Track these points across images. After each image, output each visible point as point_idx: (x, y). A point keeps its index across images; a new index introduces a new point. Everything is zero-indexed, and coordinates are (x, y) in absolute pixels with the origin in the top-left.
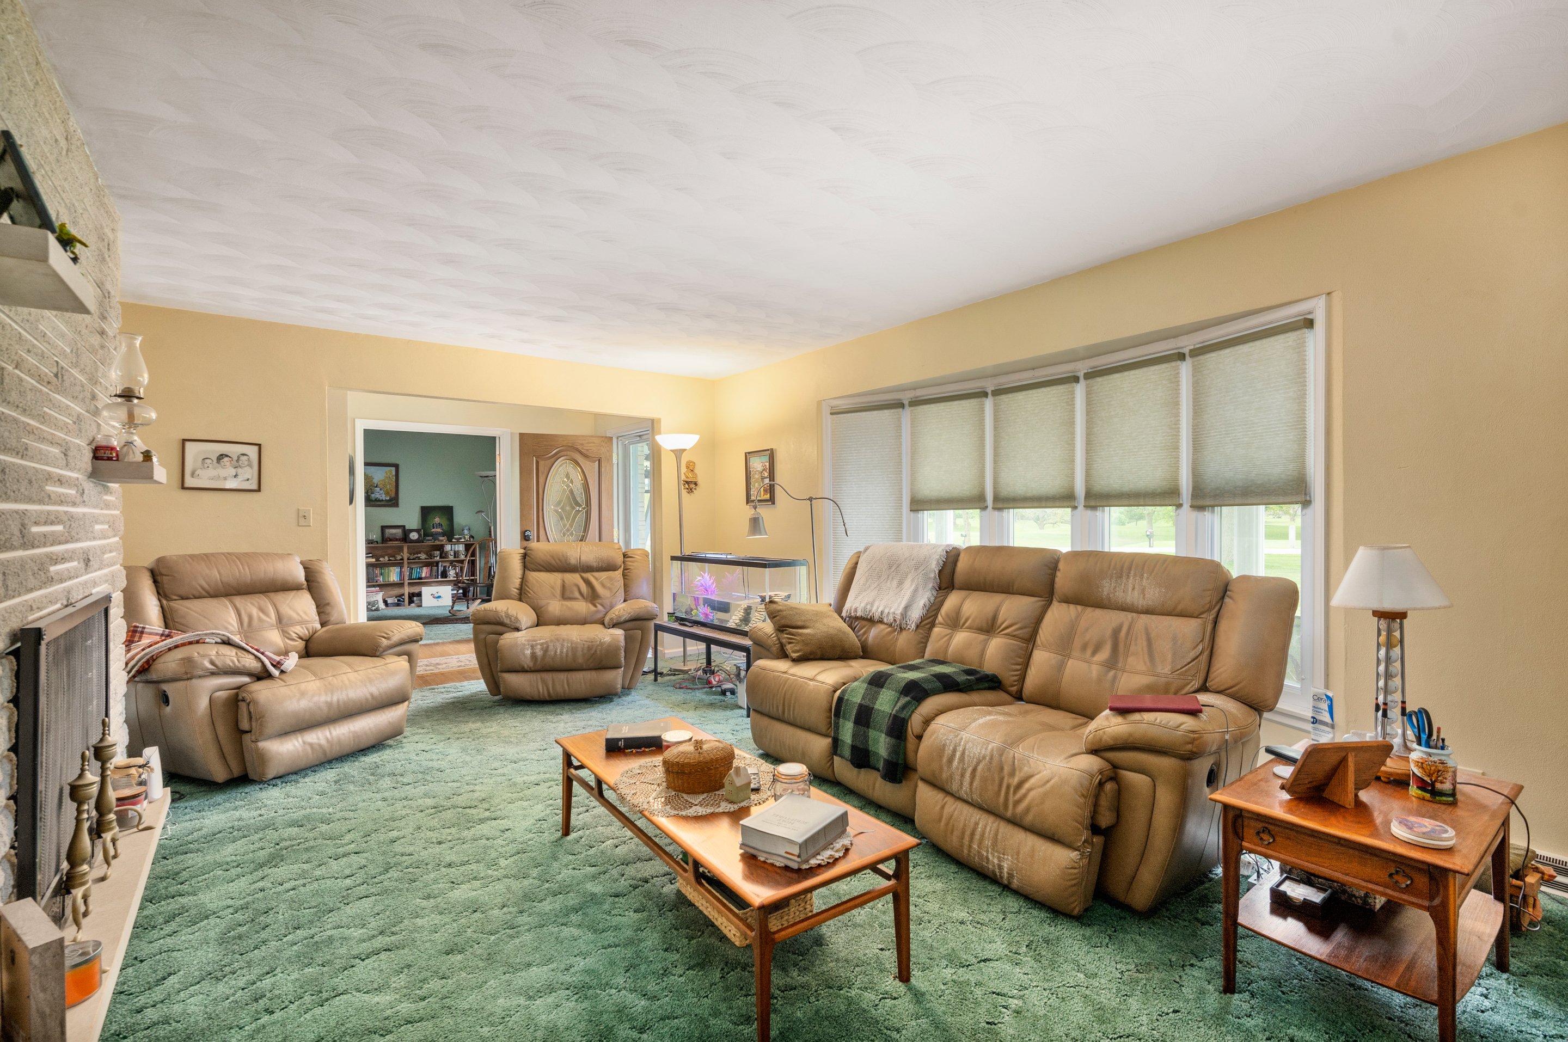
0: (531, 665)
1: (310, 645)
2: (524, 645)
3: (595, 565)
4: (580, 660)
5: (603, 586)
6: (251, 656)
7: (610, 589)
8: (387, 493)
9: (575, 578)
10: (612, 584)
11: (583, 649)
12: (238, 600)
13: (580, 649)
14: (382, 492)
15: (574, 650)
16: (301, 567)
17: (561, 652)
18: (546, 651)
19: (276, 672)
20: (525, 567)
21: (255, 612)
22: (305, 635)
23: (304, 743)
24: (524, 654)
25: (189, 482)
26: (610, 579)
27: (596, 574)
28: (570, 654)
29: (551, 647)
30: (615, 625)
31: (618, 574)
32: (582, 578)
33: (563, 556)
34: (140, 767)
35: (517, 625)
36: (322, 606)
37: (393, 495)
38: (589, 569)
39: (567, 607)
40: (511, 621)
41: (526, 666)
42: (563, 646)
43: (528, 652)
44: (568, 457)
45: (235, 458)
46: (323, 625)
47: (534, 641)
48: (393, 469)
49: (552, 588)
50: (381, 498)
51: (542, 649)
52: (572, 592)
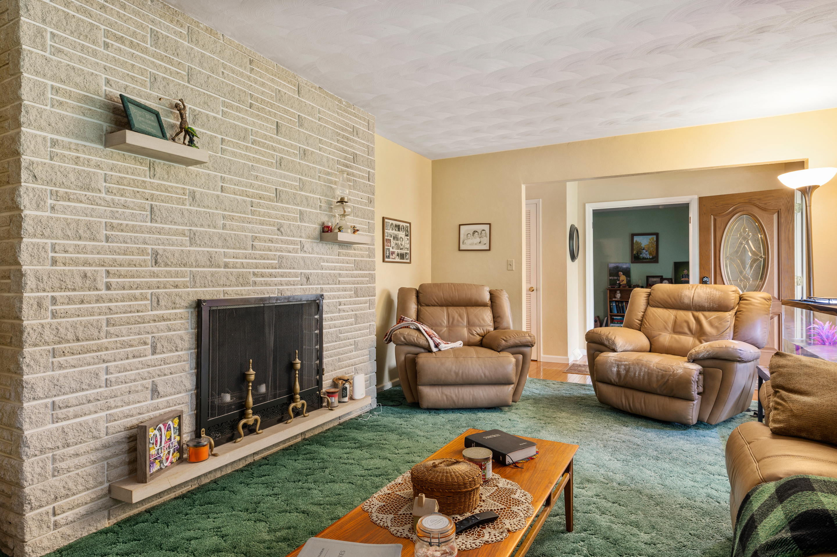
0: (617, 380)
1: (484, 340)
2: (612, 363)
3: (706, 305)
4: (655, 385)
5: (711, 324)
6: (424, 338)
7: (717, 328)
8: (650, 254)
9: (689, 316)
10: (720, 324)
11: (657, 376)
12: (451, 309)
13: (655, 376)
14: (647, 253)
15: (650, 374)
16: (488, 293)
17: (639, 375)
18: (628, 371)
19: (434, 350)
20: (648, 304)
21: (456, 316)
22: (481, 333)
23: (442, 393)
24: (611, 370)
25: (462, 247)
26: (719, 319)
27: (707, 313)
28: (646, 377)
29: (632, 369)
30: (694, 360)
31: (729, 316)
32: (694, 316)
33: (678, 295)
34: (344, 380)
35: (614, 347)
36: (497, 318)
37: (654, 254)
38: (701, 308)
39: (675, 339)
40: (609, 343)
41: (613, 380)
42: (641, 370)
43: (615, 369)
44: (745, 212)
45: (480, 233)
46: (495, 329)
47: (620, 361)
48: (655, 237)
49: (666, 322)
50: (646, 257)
51: (625, 369)
52: (682, 327)
